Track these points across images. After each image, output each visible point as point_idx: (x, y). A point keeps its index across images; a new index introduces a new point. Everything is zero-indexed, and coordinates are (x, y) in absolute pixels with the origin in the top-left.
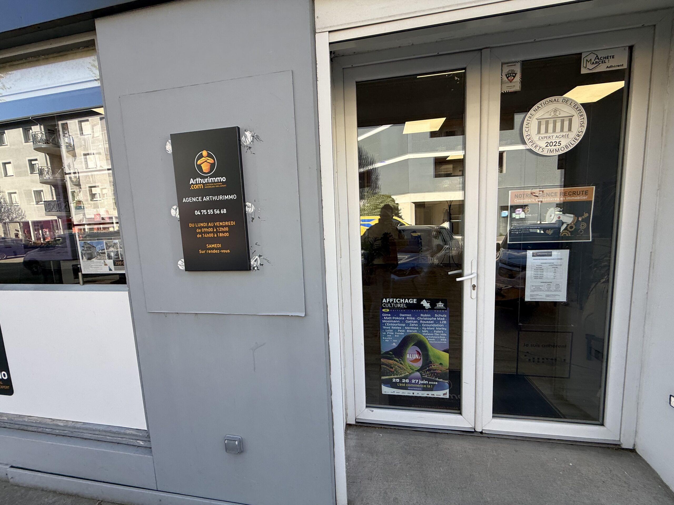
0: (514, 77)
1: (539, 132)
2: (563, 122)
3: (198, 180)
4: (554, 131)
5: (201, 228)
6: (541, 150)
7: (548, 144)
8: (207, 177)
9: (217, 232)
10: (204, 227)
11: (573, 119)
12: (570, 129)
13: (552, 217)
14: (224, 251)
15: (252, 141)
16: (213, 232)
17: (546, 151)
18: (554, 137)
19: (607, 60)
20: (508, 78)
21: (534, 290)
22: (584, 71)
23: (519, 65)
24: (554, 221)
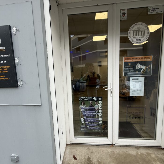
0: (125, 15)
1: (133, 35)
2: (142, 32)
4: (139, 35)
6: (134, 42)
11: (145, 31)
12: (144, 35)
13: (138, 67)
14: (6, 79)
15: (16, 32)
18: (139, 37)
19: (156, 10)
20: (122, 15)
21: (133, 91)
22: (149, 13)
23: (126, 10)
24: (139, 68)
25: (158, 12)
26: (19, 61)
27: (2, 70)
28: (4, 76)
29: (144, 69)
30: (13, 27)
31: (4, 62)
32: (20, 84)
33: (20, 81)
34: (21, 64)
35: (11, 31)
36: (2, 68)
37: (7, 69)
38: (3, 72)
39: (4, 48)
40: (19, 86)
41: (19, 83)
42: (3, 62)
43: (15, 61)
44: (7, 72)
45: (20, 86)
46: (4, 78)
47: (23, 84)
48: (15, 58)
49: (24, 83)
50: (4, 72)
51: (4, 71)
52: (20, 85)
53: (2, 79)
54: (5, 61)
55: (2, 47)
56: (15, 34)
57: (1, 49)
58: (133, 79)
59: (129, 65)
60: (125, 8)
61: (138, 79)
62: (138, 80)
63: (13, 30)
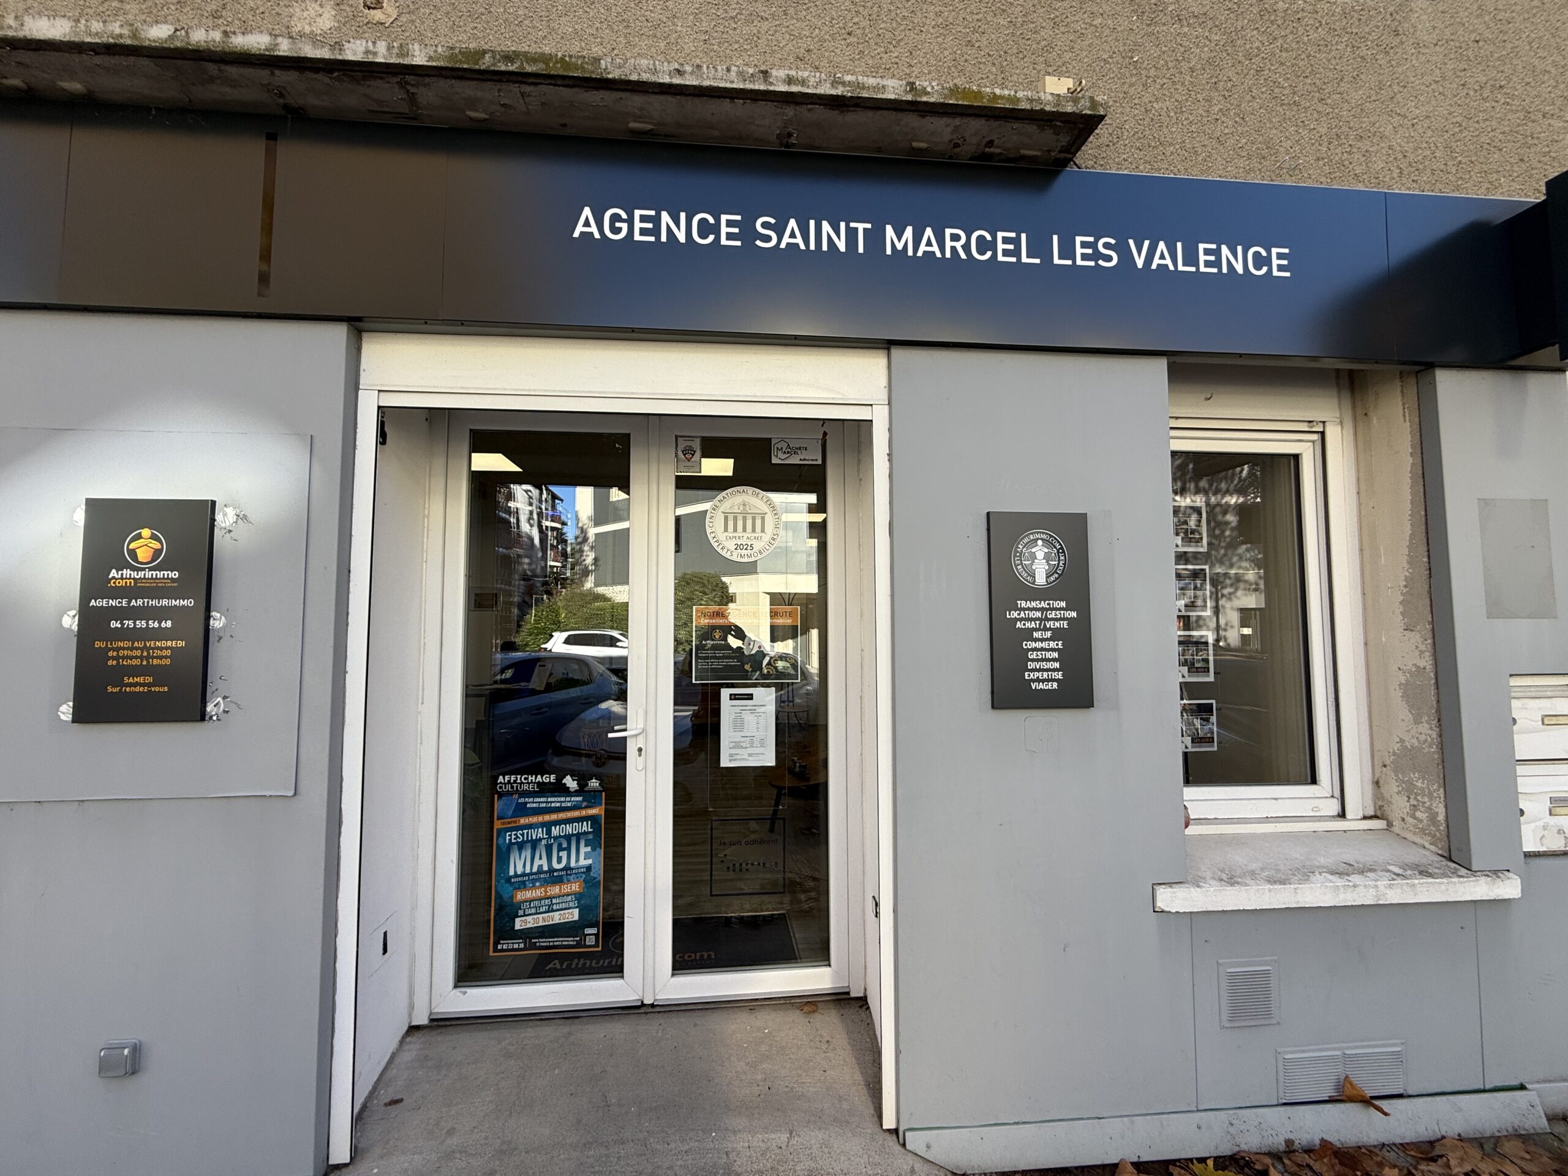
0: (693, 455)
1: (726, 530)
2: (754, 519)
3: (127, 573)
4: (744, 530)
5: (117, 649)
6: (729, 553)
7: (738, 547)
8: (144, 569)
9: (147, 658)
10: (124, 649)
11: (766, 517)
12: (763, 531)
13: (751, 647)
14: (157, 689)
15: (236, 522)
16: (141, 658)
17: (735, 554)
18: (745, 538)
19: (799, 452)
20: (685, 455)
21: (734, 747)
22: (775, 461)
23: (698, 441)
24: (753, 652)
25: (805, 460)
26: (225, 626)
27: (145, 654)
28: (150, 679)
29: (771, 658)
30: (226, 506)
31: (163, 625)
32: (216, 709)
33: (219, 699)
34: (232, 636)
35: (213, 520)
36: (148, 649)
37: (168, 653)
38: (148, 662)
39: (175, 575)
40: (211, 718)
41: (209, 709)
42: (156, 625)
43: (212, 622)
44: (168, 662)
45: (215, 718)
46: (149, 685)
47: (227, 712)
48: (213, 614)
49: (232, 708)
50: (155, 662)
51: (153, 658)
52: (213, 713)
53: (138, 689)
54: (169, 624)
55: (166, 573)
56: (230, 531)
57: (160, 579)
58: (733, 697)
59: (717, 637)
60: (693, 435)
61: (750, 697)
62: (752, 699)
63: (225, 515)
